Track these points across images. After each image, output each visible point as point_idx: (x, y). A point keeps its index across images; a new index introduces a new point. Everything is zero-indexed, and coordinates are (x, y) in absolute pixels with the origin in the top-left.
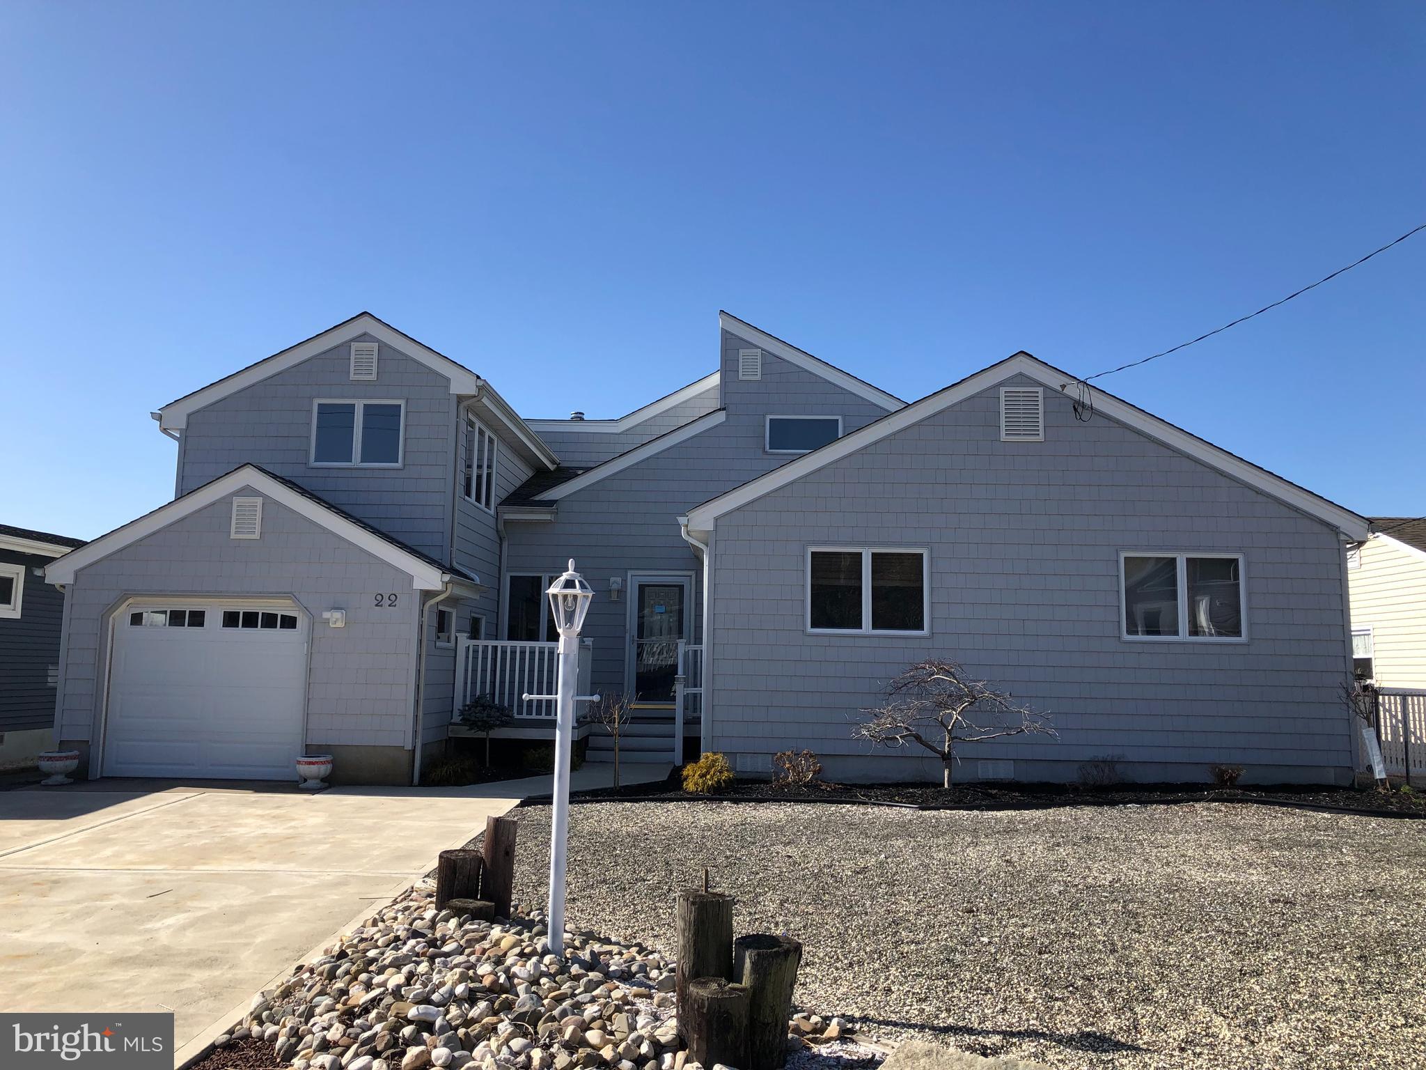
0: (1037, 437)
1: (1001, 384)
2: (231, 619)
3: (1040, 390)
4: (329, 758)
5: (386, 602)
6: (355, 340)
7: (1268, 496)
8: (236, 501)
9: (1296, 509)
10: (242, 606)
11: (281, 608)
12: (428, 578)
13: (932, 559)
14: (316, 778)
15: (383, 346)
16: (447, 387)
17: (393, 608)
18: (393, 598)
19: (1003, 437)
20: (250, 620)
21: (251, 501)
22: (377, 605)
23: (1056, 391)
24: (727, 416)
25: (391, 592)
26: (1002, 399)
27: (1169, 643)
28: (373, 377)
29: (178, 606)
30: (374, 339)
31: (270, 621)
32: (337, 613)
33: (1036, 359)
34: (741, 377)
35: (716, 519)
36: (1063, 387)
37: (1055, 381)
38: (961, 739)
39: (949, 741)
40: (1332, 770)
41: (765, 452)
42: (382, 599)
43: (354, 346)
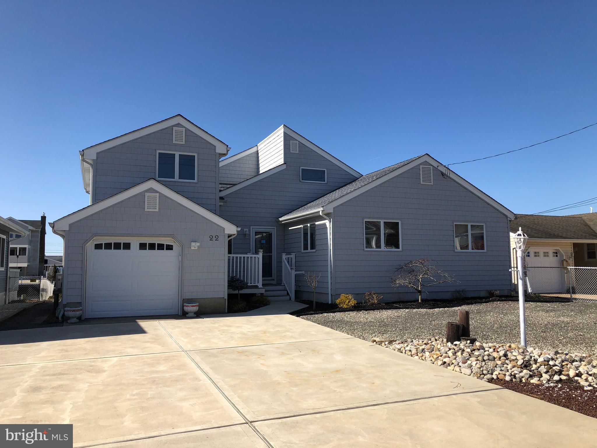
0: (431, 183)
1: (421, 164)
2: (143, 246)
3: (432, 167)
4: (197, 304)
5: (214, 239)
6: (175, 126)
7: (491, 205)
8: (147, 194)
9: (498, 210)
10: (148, 240)
11: (166, 241)
12: (231, 229)
13: (402, 224)
14: (193, 312)
15: (187, 130)
16: (215, 150)
17: (217, 241)
18: (217, 237)
19: (422, 183)
20: (152, 246)
21: (154, 195)
22: (210, 240)
23: (436, 168)
24: (287, 166)
25: (216, 235)
26: (421, 169)
27: (466, 252)
28: (184, 143)
29: (119, 241)
30: (183, 127)
31: (161, 247)
32: (194, 243)
33: (431, 157)
34: (291, 151)
35: (334, 208)
36: (438, 166)
37: (435, 164)
38: (424, 285)
39: (421, 286)
40: (506, 291)
41: (300, 181)
42: (212, 237)
43: (174, 128)
